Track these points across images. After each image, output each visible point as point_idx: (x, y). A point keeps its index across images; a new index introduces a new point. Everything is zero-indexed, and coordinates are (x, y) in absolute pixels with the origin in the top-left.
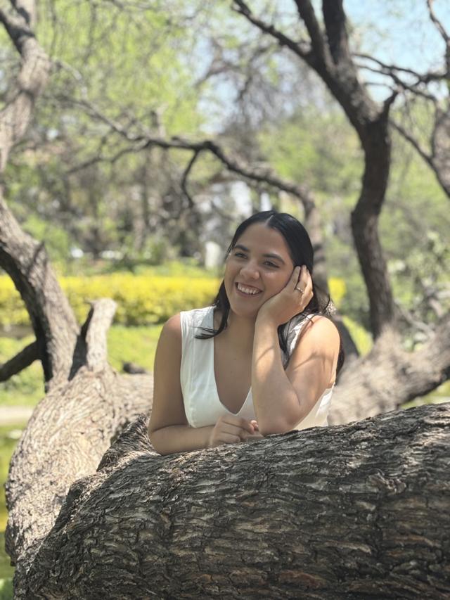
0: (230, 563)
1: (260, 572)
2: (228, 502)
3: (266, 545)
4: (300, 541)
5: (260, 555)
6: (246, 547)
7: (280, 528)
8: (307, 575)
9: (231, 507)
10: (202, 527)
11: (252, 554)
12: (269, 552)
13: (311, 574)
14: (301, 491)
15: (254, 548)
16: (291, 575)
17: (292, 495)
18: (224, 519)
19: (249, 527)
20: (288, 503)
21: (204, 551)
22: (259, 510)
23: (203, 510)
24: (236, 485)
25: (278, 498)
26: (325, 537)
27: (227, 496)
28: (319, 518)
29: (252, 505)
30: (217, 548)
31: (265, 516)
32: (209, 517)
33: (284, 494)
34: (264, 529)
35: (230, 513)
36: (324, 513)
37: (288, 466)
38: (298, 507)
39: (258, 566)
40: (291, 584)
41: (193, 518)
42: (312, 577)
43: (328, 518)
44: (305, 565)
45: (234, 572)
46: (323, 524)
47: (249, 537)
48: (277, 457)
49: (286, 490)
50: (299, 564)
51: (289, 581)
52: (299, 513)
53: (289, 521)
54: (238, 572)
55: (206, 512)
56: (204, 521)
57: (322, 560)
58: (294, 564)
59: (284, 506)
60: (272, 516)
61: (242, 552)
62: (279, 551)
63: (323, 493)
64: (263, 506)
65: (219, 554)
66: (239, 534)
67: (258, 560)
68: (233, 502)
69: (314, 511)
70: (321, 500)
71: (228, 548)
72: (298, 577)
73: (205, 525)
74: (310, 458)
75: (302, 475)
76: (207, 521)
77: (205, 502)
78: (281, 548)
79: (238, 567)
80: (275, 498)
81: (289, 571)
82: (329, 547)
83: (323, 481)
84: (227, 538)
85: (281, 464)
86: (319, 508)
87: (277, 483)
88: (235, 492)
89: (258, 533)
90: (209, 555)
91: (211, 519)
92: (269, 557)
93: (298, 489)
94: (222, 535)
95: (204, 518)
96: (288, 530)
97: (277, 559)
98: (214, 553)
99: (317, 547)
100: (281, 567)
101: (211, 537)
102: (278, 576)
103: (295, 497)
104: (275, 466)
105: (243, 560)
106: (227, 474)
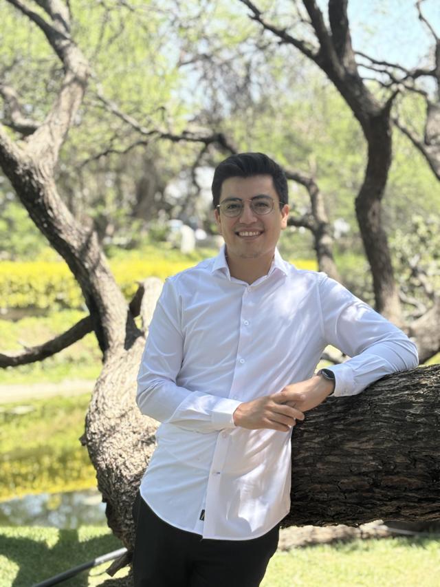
0: (339, 474)
1: (367, 478)
2: (337, 427)
3: (371, 458)
4: (401, 453)
5: (365, 466)
6: (354, 461)
7: (383, 444)
8: (406, 479)
9: (340, 431)
10: (314, 448)
11: (359, 465)
12: (374, 463)
13: (409, 478)
14: (401, 415)
15: (361, 461)
16: (392, 480)
17: (393, 418)
18: (334, 440)
19: (356, 445)
20: (390, 425)
21: (316, 466)
22: (365, 431)
23: (314, 434)
24: (343, 414)
25: (381, 422)
26: (422, 448)
27: (335, 423)
28: (418, 434)
29: (358, 428)
30: (329, 463)
31: (370, 436)
32: (320, 439)
33: (386, 418)
34: (369, 446)
35: (338, 436)
36: (422, 430)
37: (388, 398)
38: (398, 427)
39: (365, 474)
40: (391, 486)
41: (305, 442)
42: (409, 480)
43: (424, 434)
44: (405, 471)
45: (342, 481)
46: (421, 439)
47: (356, 453)
48: (376, 392)
49: (387, 415)
50: (400, 470)
51: (390, 484)
52: (400, 431)
53: (391, 438)
54: (346, 481)
55: (317, 436)
56: (316, 443)
57: (420, 466)
58: (395, 471)
59: (386, 428)
60: (376, 435)
61: (350, 465)
62: (382, 462)
63: (420, 416)
64: (368, 428)
65: (330, 468)
66: (347, 451)
67: (364, 469)
68: (341, 427)
69: (413, 430)
70: (419, 421)
71: (337, 463)
72: (398, 481)
73: (316, 446)
74: (406, 390)
75: (401, 404)
76: (318, 443)
77: (316, 428)
78: (384, 460)
79: (346, 476)
80: (378, 422)
81: (390, 477)
82: (426, 456)
83: (419, 406)
84: (336, 455)
85: (380, 397)
86: (418, 427)
87: (379, 411)
88: (343, 419)
89: (364, 450)
90: (320, 469)
91: (322, 441)
92: (373, 467)
93: (398, 414)
94: (332, 453)
95: (316, 441)
96: (389, 445)
97: (381, 467)
98: (325, 467)
99: (417, 456)
100: (383, 474)
101: (322, 455)
102: (381, 481)
103: (395, 420)
104: (376, 398)
105: (351, 471)
106: (333, 407)
